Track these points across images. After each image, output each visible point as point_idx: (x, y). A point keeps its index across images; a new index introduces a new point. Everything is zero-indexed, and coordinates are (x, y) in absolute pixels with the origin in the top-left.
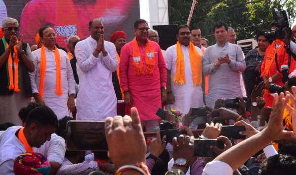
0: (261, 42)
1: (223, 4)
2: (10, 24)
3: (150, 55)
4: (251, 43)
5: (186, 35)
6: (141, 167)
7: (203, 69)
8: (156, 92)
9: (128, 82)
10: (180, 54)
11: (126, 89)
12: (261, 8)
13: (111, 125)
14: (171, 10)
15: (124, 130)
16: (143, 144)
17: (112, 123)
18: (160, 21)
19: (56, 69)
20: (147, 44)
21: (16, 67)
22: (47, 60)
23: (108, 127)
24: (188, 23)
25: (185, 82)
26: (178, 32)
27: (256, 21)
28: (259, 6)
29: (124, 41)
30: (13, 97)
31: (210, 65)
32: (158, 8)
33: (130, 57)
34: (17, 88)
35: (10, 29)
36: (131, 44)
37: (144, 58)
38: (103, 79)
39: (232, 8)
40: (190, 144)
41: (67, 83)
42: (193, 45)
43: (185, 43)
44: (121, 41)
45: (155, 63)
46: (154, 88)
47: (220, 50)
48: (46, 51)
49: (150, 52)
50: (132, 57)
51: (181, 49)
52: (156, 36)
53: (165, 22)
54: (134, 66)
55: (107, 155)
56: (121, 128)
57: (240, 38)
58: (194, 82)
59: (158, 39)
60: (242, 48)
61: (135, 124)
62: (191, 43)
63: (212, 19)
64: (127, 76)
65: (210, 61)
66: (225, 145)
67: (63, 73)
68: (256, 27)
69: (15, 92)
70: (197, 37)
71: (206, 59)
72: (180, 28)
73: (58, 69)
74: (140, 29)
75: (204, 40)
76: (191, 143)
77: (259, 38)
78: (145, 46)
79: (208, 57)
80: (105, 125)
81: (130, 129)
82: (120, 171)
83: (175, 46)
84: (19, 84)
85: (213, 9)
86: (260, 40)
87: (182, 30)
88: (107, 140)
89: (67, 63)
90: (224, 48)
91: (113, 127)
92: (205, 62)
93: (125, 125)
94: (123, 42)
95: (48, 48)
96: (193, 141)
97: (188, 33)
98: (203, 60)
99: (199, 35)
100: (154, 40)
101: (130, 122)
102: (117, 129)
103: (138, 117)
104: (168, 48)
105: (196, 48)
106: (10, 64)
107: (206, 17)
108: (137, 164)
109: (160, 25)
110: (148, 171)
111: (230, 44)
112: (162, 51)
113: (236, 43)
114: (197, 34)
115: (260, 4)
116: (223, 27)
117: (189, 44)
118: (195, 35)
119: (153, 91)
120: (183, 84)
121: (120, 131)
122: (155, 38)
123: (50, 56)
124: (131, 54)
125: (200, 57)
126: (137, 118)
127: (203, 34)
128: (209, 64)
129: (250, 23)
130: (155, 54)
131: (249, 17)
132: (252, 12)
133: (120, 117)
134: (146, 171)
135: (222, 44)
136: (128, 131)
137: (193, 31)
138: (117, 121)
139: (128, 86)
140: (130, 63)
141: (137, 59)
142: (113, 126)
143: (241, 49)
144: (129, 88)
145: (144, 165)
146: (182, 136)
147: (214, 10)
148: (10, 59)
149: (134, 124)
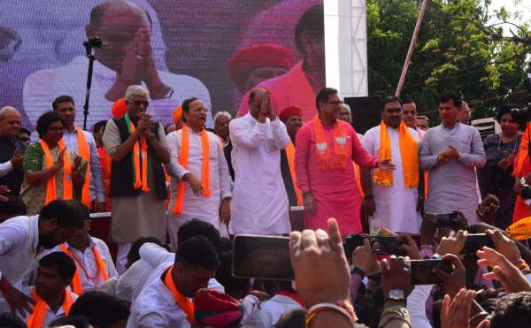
0: (507, 123)
1: (451, 66)
2: (138, 96)
3: (341, 140)
4: (493, 123)
5: (395, 114)
6: (344, 307)
7: (420, 162)
8: (350, 195)
9: (308, 179)
10: (384, 139)
11: (306, 189)
12: (510, 71)
13: (298, 244)
14: (372, 74)
15: (318, 251)
16: (346, 273)
17: (299, 240)
18: (356, 91)
19: (201, 160)
20: (335, 125)
21: (144, 156)
22: (191, 145)
23: (294, 246)
24: (397, 94)
25: (392, 183)
26: (383, 108)
27: (502, 91)
28: (507, 68)
29: (300, 120)
30: (140, 200)
31: (431, 157)
32: (353, 72)
33: (311, 143)
34: (145, 187)
35: (138, 103)
36: (312, 125)
37: (332, 145)
38: (268, 174)
39: (465, 72)
40: (405, 269)
41: (218, 181)
42: (405, 127)
43: (394, 124)
44: (295, 119)
45: (348, 153)
46: (346, 189)
47: (447, 134)
48: (189, 133)
49: (340, 136)
50: (315, 143)
51: (387, 132)
52: (347, 113)
53: (363, 92)
54: (317, 156)
55: (291, 286)
56: (314, 248)
57: (475, 117)
58: (406, 182)
59: (350, 118)
60: (480, 131)
61: (333, 244)
62: (402, 123)
63: (434, 87)
64: (307, 170)
65: (430, 150)
66: (454, 266)
67: (213, 165)
68: (501, 99)
69: (143, 192)
70: (410, 115)
71: (425, 147)
72: (385, 103)
73: (206, 159)
74: (332, 103)
75: (424, 119)
76: (407, 267)
77: (504, 117)
78: (332, 128)
79: (427, 143)
80: (290, 243)
81: (327, 250)
82: (314, 311)
83: (378, 128)
84: (148, 181)
85: (435, 73)
86: (505, 120)
87: (389, 106)
88: (293, 265)
89: (219, 150)
90: (453, 131)
91: (302, 247)
92: (423, 152)
93: (320, 243)
94: (298, 122)
95: (194, 130)
96: (409, 264)
97: (398, 110)
98: (420, 149)
99: (413, 113)
100: (345, 120)
101: (326, 240)
102: (309, 249)
103: (339, 233)
104: (368, 132)
105: (410, 130)
106: (137, 152)
107: (424, 85)
108: (339, 302)
109: (355, 96)
110: (354, 313)
111: (463, 126)
112: (359, 136)
113: (470, 124)
114: (410, 109)
115: (508, 65)
116: (451, 101)
117: (399, 126)
118: (406, 113)
119: (346, 194)
120: (389, 186)
121: (312, 252)
122: (345, 116)
123: (195, 140)
124: (313, 139)
125: (415, 144)
126: (337, 235)
127: (420, 110)
128: (428, 155)
129: (492, 94)
130: (348, 139)
131: (491, 84)
132: (495, 78)
133: (311, 231)
134: (351, 313)
135: (450, 124)
136: (323, 253)
137: (404, 106)
138: (307, 238)
139: (309, 186)
140: (312, 153)
141: (322, 147)
142: (301, 244)
143: (479, 134)
144: (310, 189)
145: (348, 304)
146: (394, 257)
147: (437, 74)
148: (136, 147)
149: (332, 242)
